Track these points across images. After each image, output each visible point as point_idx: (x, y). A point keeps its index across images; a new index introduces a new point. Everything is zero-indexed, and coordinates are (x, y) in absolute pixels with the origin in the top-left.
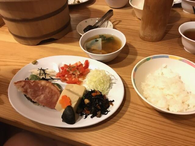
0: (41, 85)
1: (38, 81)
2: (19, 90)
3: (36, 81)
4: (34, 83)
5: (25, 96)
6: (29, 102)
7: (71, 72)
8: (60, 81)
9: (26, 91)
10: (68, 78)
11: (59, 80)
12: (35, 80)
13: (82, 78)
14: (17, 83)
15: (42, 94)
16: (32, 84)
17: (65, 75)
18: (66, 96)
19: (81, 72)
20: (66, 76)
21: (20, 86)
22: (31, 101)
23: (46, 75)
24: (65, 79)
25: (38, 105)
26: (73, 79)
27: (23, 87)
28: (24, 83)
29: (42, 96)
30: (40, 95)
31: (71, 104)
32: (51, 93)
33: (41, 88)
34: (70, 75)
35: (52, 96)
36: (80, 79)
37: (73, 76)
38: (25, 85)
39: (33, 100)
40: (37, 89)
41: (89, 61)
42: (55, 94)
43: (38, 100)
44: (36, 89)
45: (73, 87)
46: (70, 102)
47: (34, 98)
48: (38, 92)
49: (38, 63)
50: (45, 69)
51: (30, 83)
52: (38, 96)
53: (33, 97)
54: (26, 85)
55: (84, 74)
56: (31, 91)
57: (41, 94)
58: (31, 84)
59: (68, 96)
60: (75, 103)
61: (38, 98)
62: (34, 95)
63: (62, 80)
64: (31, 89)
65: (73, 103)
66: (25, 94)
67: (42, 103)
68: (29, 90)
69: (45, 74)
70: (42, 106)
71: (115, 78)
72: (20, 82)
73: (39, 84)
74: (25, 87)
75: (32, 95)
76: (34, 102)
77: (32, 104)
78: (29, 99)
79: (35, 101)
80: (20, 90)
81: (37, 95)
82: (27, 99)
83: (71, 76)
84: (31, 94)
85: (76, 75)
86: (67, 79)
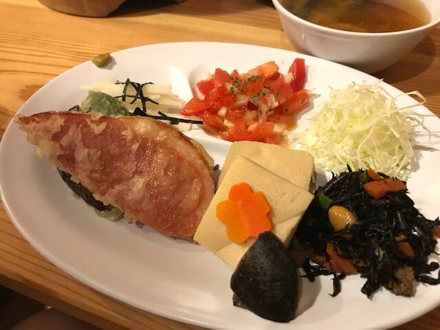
0: (135, 137)
1: (119, 116)
2: (39, 151)
3: (112, 116)
4: (103, 126)
5: (66, 177)
6: (81, 203)
7: (243, 100)
8: (201, 131)
9: (67, 158)
10: (230, 120)
11: (195, 126)
12: (110, 113)
13: (284, 126)
14: (34, 120)
15: (138, 172)
16: (98, 129)
17: (218, 109)
18: (251, 189)
19: (282, 101)
20: (223, 111)
21: (47, 131)
22: (90, 200)
23: (147, 103)
24: (217, 123)
25: (116, 220)
26: (253, 127)
27: (56, 137)
28: (60, 122)
29: (139, 183)
30: (129, 179)
31: (273, 226)
32: (178, 170)
33: (135, 147)
34: (240, 108)
35: (179, 185)
36: (277, 129)
37: (250, 115)
38: (64, 131)
39: (97, 197)
40: (117, 151)
41: (307, 63)
42: (192, 179)
43: (120, 198)
44: (114, 148)
45: (258, 152)
46: (270, 214)
47: (103, 187)
48: (120, 164)
49: (115, 63)
50: (141, 83)
51: (86, 125)
52: (119, 181)
53: (97, 182)
54: (71, 133)
55: (290, 110)
56: (89, 155)
57: (134, 173)
58: (93, 126)
59: (257, 188)
60: (293, 223)
61: (118, 188)
62: (104, 178)
63: (208, 127)
64: (93, 151)
65: (283, 221)
66: (62, 169)
67: (137, 211)
68: (81, 154)
69: (144, 100)
70: (134, 226)
71: (424, 128)
72: (48, 115)
73: (125, 129)
74: (64, 141)
75: (96, 175)
76: (100, 207)
77: (91, 211)
78: (79, 190)
79: (106, 200)
80: (45, 149)
81: (114, 175)
82: (70, 191)
83: (243, 114)
84: (92, 172)
85: (264, 108)
86: (226, 123)
